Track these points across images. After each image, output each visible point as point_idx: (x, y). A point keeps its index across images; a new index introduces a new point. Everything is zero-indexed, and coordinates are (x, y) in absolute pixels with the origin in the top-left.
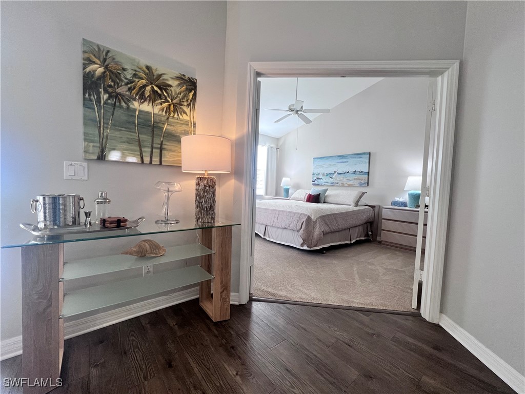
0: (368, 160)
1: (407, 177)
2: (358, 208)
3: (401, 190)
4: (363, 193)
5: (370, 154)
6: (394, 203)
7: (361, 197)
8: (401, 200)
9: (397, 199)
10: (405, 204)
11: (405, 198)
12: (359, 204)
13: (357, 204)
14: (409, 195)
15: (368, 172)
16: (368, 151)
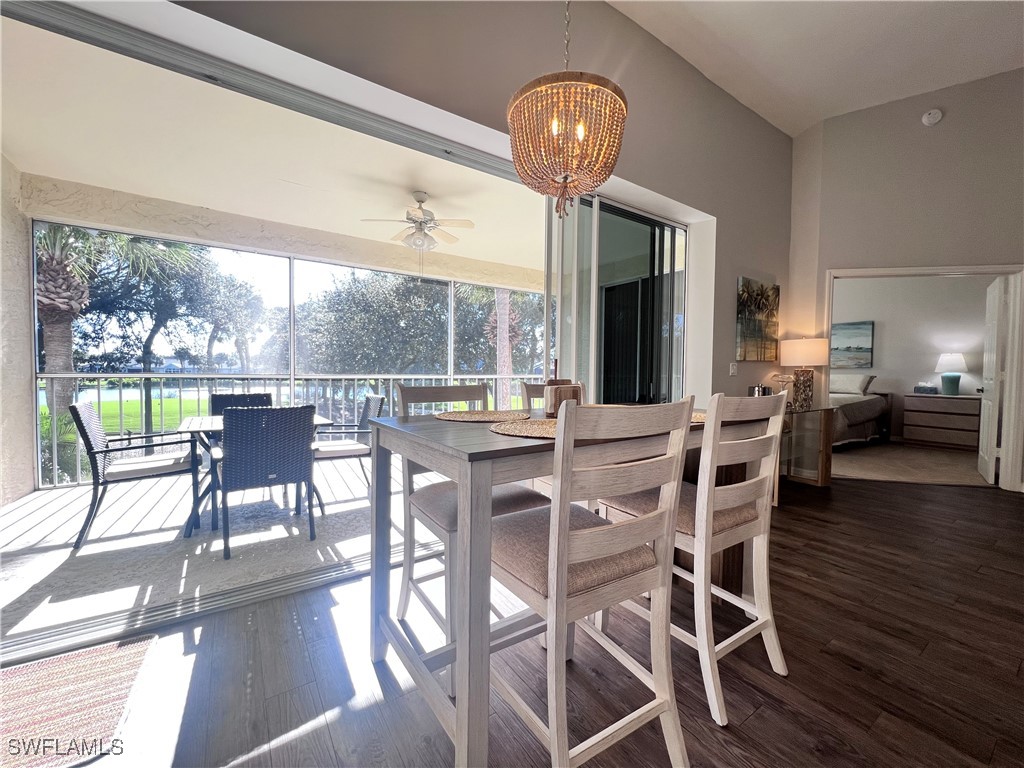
0: (871, 333)
1: (938, 353)
2: (867, 398)
3: (930, 371)
4: (872, 378)
5: (873, 324)
6: (918, 389)
7: (869, 383)
8: (929, 385)
9: (922, 384)
10: (934, 390)
11: (936, 382)
12: (868, 391)
13: (865, 392)
14: (943, 378)
15: (872, 349)
16: (870, 319)
